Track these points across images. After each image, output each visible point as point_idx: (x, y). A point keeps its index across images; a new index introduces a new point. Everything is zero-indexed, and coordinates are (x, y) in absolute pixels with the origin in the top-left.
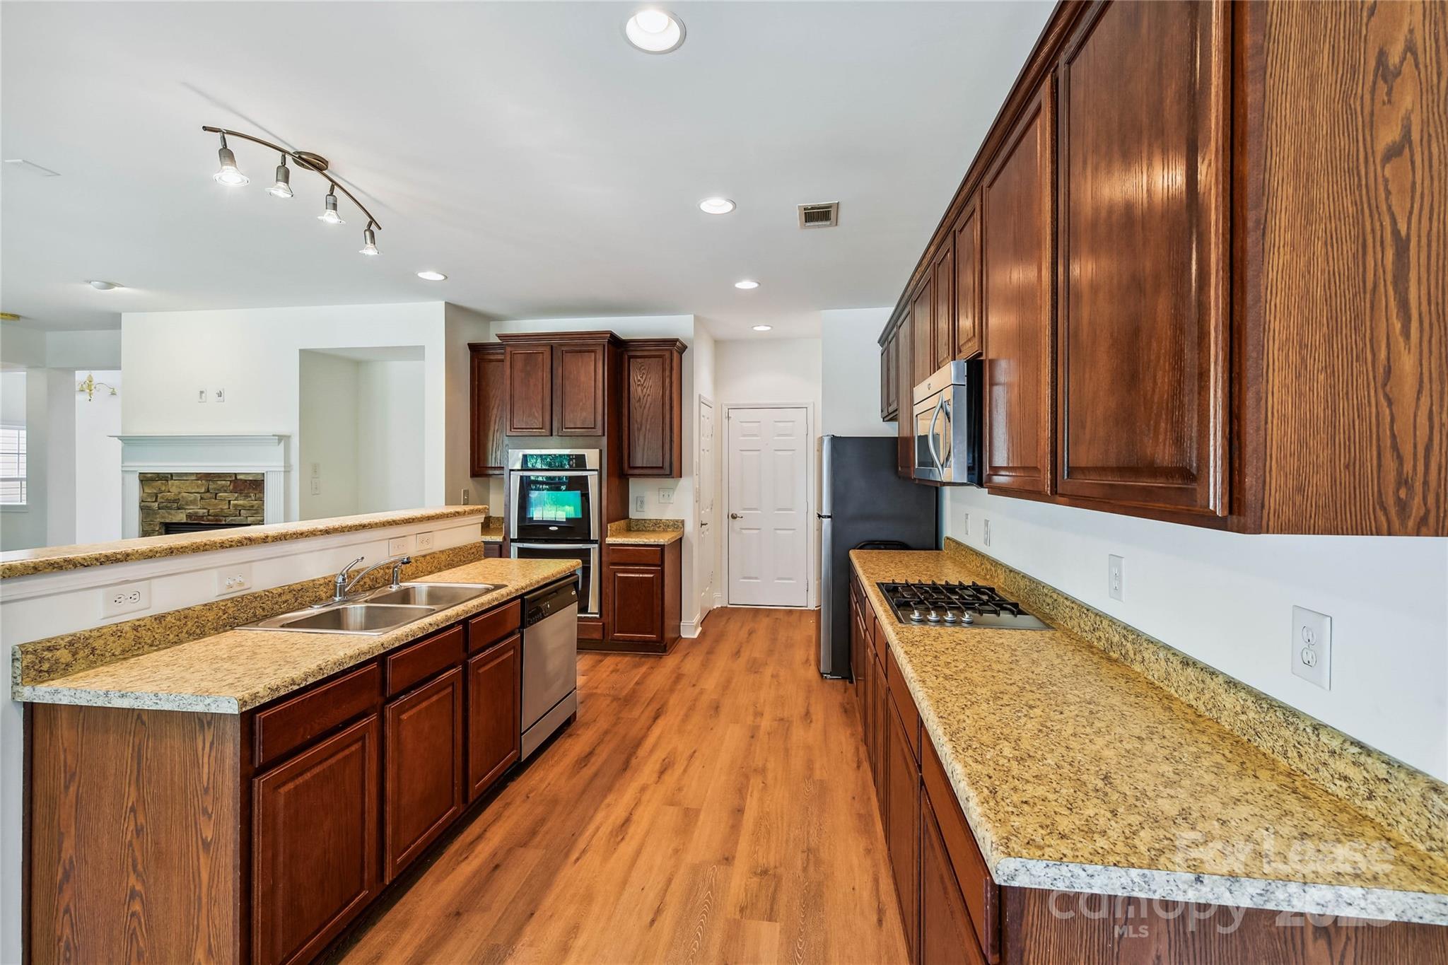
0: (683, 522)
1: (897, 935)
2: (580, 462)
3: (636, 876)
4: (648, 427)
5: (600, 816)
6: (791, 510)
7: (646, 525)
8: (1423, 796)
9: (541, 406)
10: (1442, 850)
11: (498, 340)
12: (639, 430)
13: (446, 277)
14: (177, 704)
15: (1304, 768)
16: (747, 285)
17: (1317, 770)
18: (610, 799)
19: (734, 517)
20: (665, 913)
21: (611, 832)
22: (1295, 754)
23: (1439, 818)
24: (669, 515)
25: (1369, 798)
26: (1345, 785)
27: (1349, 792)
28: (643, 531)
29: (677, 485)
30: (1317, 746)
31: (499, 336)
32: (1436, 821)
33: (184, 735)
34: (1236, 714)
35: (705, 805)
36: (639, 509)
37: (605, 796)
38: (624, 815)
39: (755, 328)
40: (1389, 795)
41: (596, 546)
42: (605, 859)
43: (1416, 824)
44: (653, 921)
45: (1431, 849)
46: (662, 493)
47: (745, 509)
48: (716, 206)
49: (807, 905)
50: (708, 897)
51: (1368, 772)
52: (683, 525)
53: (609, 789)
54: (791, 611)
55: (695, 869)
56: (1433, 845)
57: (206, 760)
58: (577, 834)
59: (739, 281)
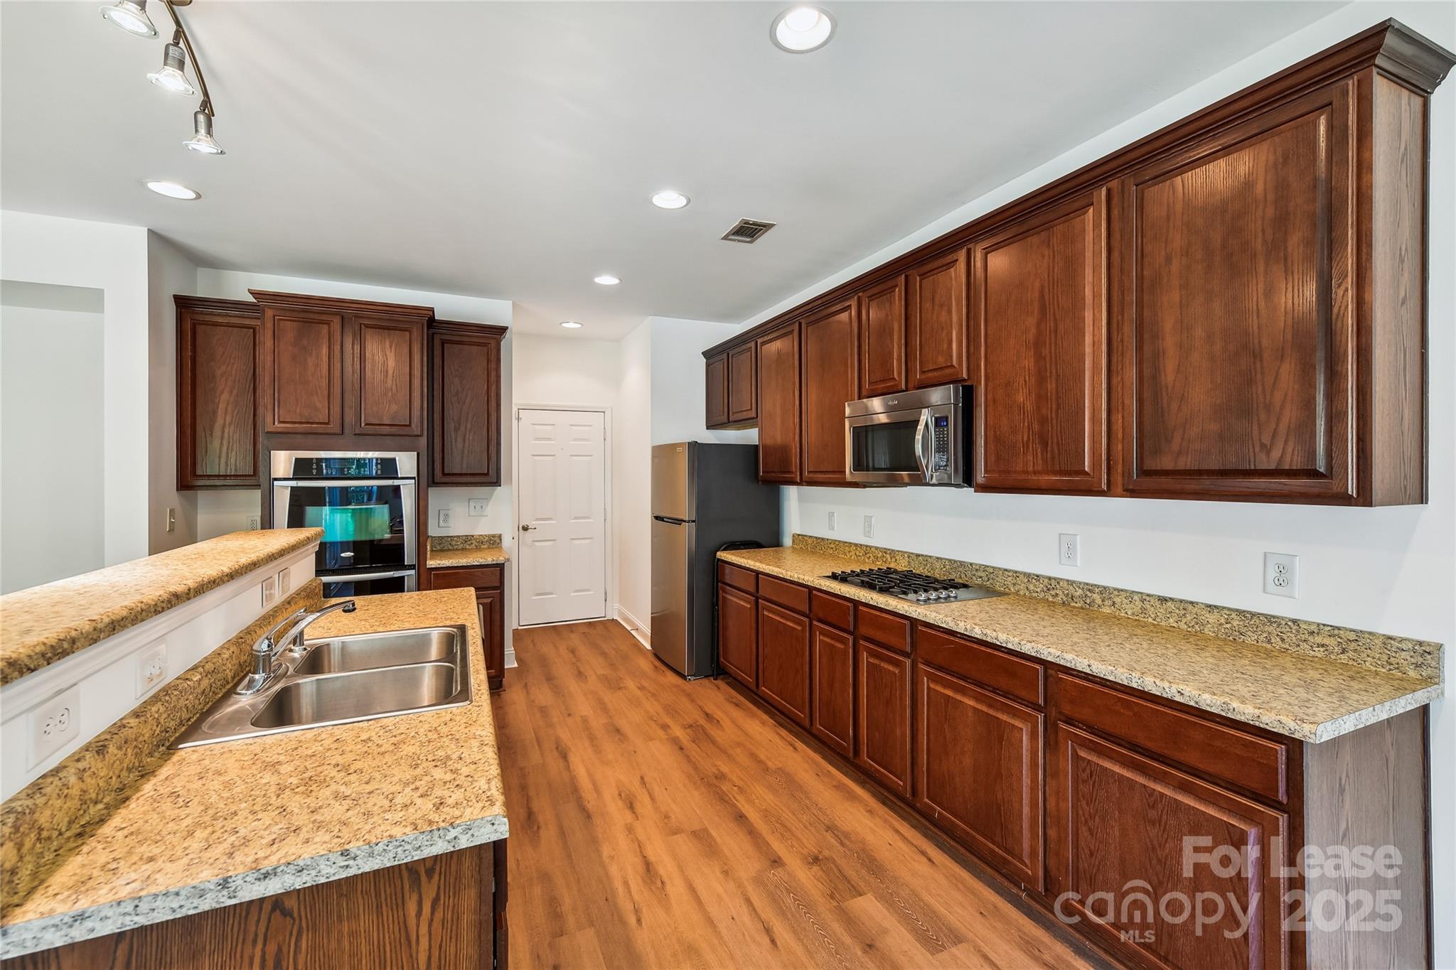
0: (500, 536)
1: (949, 865)
2: (388, 468)
3: (713, 910)
4: (469, 426)
5: (614, 870)
6: (588, 518)
7: (454, 543)
8: (1384, 643)
9: (326, 393)
10: (1398, 668)
11: (251, 299)
12: (457, 429)
13: (199, 196)
14: (391, 855)
15: (1287, 646)
16: (607, 280)
17: (1298, 646)
18: (606, 851)
19: (525, 529)
20: (775, 929)
21: (644, 881)
22: (1278, 639)
23: (1396, 652)
24: (482, 529)
25: (1343, 653)
26: (1322, 649)
27: (1326, 653)
28: (449, 550)
29: (491, 495)
30: (1298, 631)
31: (252, 293)
32: (1394, 654)
33: (379, 907)
34: (1221, 624)
35: (705, 822)
36: (441, 524)
37: (598, 851)
38: (638, 860)
39: (564, 325)
40: (1358, 648)
41: (412, 572)
42: (667, 908)
43: (1379, 659)
44: (773, 941)
45: (1390, 670)
46: (472, 504)
47: (537, 520)
48: (669, 199)
49: (873, 870)
50: (795, 900)
51: (1341, 638)
52: (501, 540)
53: (594, 842)
54: (590, 623)
55: (759, 881)
56: (1392, 667)
57: (424, 929)
58: (609, 897)
59: (599, 275)
